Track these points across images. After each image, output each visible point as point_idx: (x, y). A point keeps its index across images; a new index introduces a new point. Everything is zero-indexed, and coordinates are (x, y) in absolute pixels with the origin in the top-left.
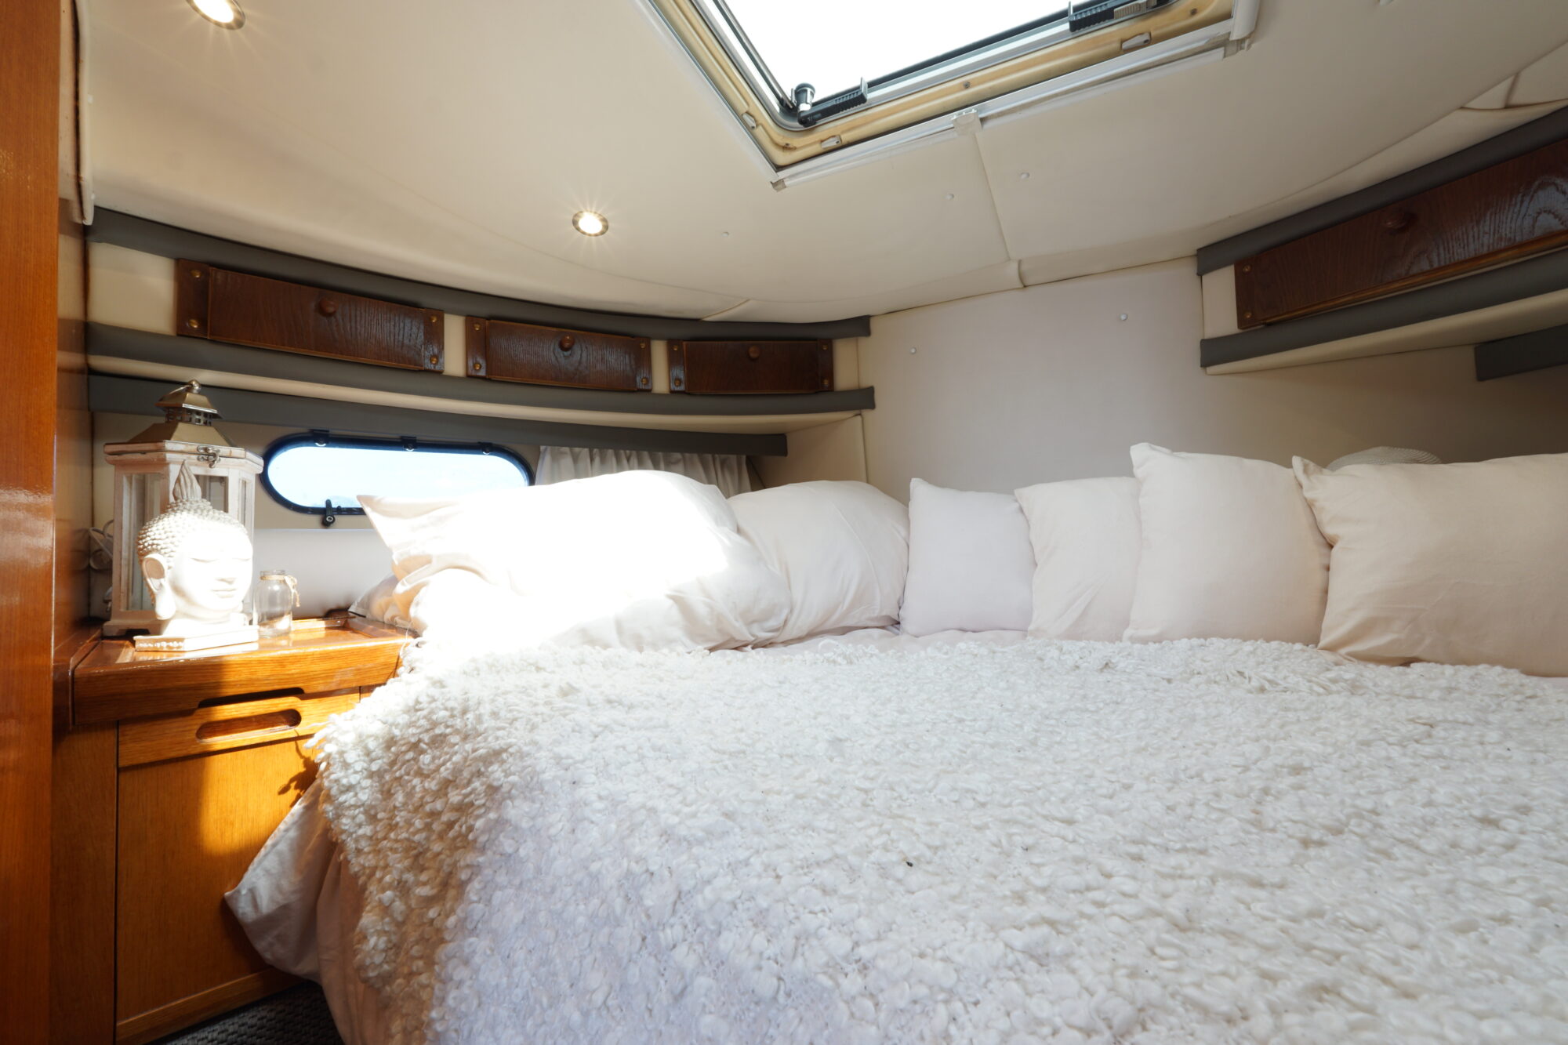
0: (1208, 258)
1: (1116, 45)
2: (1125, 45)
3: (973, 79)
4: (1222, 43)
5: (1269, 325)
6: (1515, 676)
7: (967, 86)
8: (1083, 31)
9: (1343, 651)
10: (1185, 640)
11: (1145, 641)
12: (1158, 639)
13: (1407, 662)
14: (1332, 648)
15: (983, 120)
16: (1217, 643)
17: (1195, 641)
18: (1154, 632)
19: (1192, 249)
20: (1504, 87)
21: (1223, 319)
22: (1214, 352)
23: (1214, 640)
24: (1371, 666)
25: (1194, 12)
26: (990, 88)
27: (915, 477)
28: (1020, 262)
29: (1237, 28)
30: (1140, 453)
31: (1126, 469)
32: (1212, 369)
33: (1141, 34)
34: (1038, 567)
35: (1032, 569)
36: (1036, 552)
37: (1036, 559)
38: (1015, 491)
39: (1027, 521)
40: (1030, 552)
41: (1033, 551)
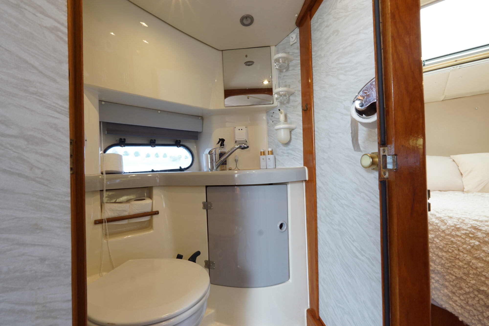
34: (464, 175)
35: (460, 176)
36: (461, 171)
37: (462, 173)
38: (451, 156)
39: (456, 164)
40: (459, 172)
41: (460, 171)
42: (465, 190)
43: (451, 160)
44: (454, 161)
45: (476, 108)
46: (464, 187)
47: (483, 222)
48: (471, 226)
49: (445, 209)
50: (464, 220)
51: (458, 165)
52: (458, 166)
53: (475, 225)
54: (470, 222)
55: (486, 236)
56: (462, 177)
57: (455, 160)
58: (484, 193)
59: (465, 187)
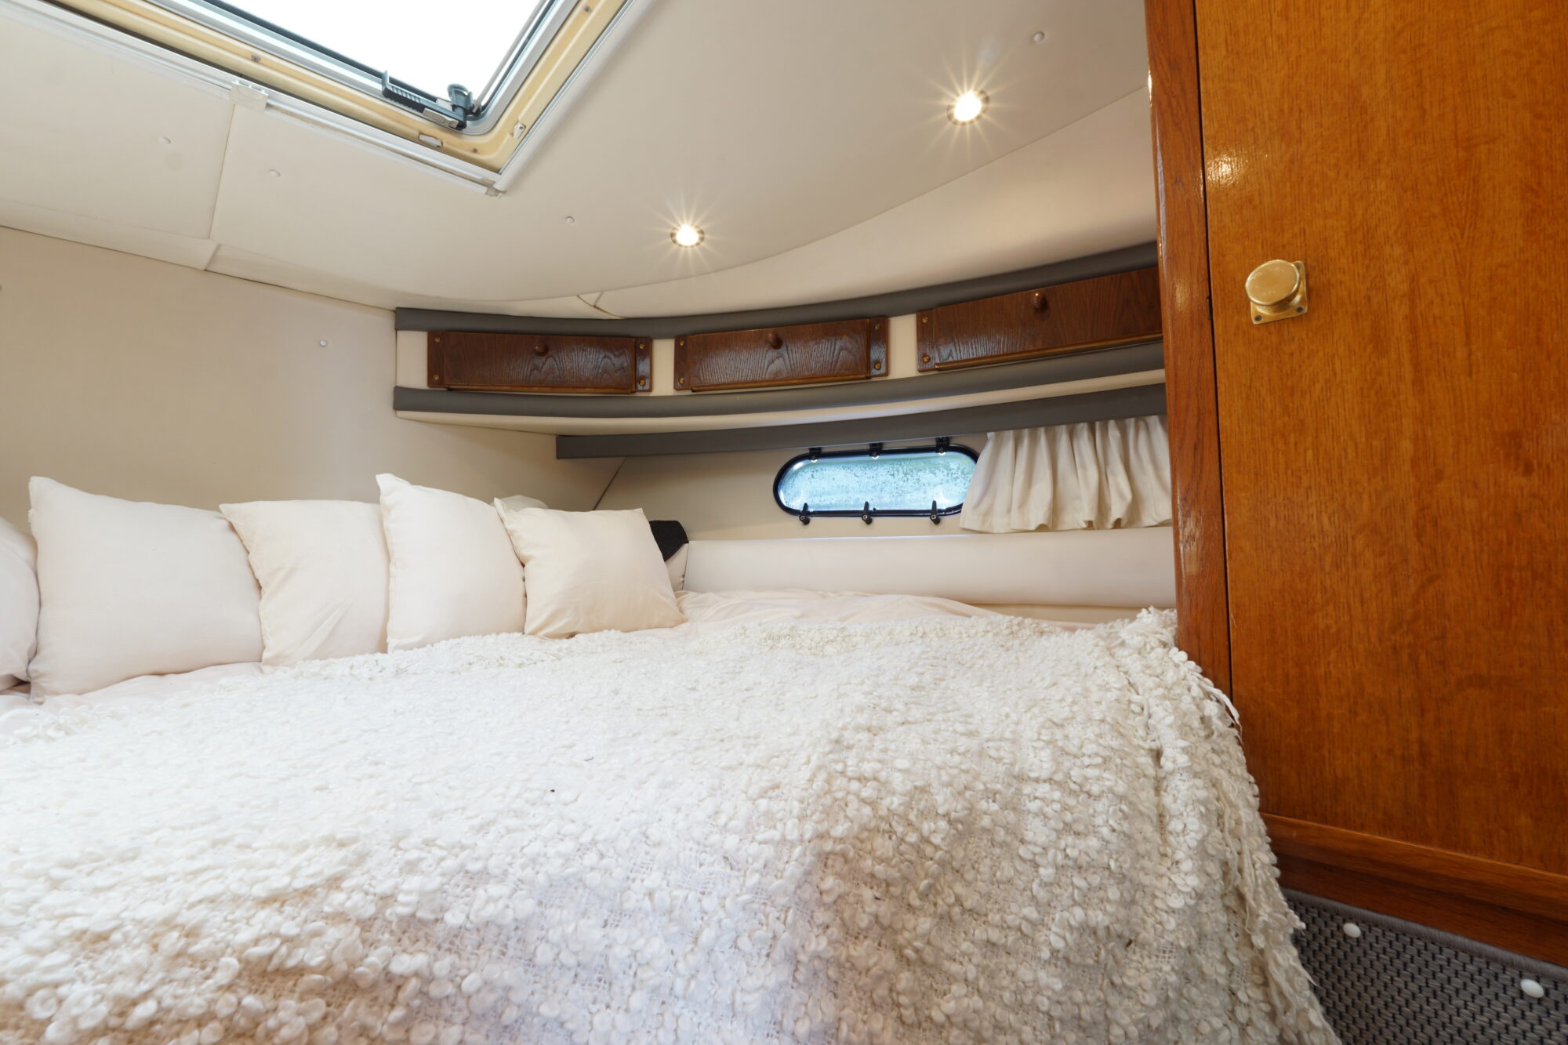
0: (406, 317)
1: (416, 133)
2: (422, 138)
3: (266, 59)
4: (488, 185)
5: (450, 390)
6: (619, 634)
7: (255, 59)
8: (388, 100)
9: (541, 634)
10: (444, 642)
11: (409, 647)
12: (421, 645)
13: (572, 635)
14: (533, 633)
15: (268, 106)
16: (467, 640)
17: (453, 641)
18: (417, 639)
19: (393, 306)
20: (596, 295)
21: (416, 375)
22: (404, 399)
23: (465, 638)
24: (557, 641)
25: (475, 151)
26: (285, 81)
27: (37, 475)
28: (219, 247)
29: (501, 182)
30: (386, 481)
31: (372, 496)
32: (401, 413)
33: (436, 138)
34: (266, 590)
35: (254, 593)
36: (259, 574)
37: (260, 582)
38: (222, 507)
39: (241, 541)
40: (250, 575)
41: (253, 574)
42: (266, 655)
43: (224, 523)
44: (232, 528)
45: (323, 343)
46: (262, 640)
47: (315, 895)
48: (240, 960)
49: (70, 865)
50: (192, 933)
51: (248, 549)
52: (248, 552)
53: (262, 949)
54: (235, 932)
55: (329, 1005)
56: (261, 598)
57: (235, 527)
58: (332, 660)
59: (269, 643)
